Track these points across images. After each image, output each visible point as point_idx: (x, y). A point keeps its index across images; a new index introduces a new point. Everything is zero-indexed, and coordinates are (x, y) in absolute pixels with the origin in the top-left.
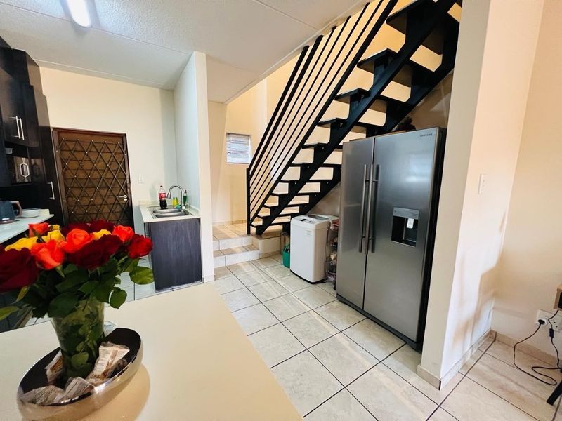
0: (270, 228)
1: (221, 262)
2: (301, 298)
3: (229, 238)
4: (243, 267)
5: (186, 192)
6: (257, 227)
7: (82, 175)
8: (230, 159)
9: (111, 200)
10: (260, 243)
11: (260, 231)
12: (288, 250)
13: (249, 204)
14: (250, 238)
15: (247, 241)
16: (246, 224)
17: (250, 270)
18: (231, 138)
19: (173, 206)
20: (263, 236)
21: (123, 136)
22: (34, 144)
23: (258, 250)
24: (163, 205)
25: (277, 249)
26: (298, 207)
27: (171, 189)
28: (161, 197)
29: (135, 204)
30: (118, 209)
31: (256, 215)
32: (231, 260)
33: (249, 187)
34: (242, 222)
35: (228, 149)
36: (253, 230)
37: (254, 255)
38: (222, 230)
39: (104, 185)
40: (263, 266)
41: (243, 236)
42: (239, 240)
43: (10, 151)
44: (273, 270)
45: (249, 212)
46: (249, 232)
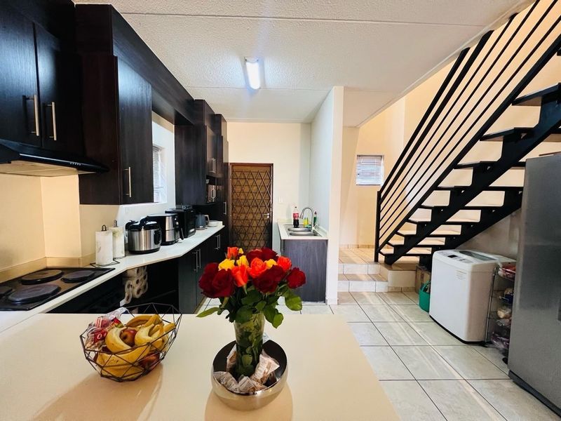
0: (403, 259)
1: (345, 287)
2: (446, 358)
3: (354, 263)
4: (368, 297)
5: (316, 213)
6: (387, 256)
7: (243, 197)
8: (359, 181)
9: (258, 217)
10: (390, 274)
11: (390, 261)
12: (427, 290)
13: (378, 229)
14: (377, 266)
15: (374, 269)
16: (374, 249)
17: (376, 302)
18: (362, 160)
19: (304, 225)
20: (393, 266)
21: (271, 166)
22: (220, 176)
23: (387, 281)
24: (296, 224)
25: (411, 284)
26: (444, 239)
27: (304, 210)
28: (294, 217)
29: (274, 221)
30: (263, 225)
31: (386, 242)
32: (354, 287)
33: (379, 211)
34: (369, 247)
35: (358, 171)
36: (382, 258)
37: (381, 287)
38: (346, 252)
39: (255, 204)
40: (393, 302)
41: (370, 263)
42: (365, 266)
43: (208, 181)
44: (406, 309)
45: (378, 238)
46: (376, 260)
